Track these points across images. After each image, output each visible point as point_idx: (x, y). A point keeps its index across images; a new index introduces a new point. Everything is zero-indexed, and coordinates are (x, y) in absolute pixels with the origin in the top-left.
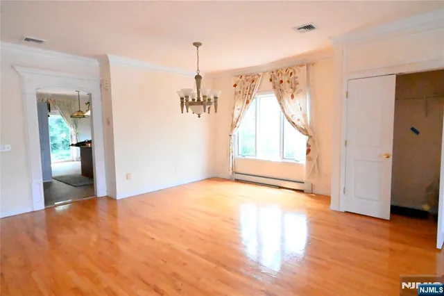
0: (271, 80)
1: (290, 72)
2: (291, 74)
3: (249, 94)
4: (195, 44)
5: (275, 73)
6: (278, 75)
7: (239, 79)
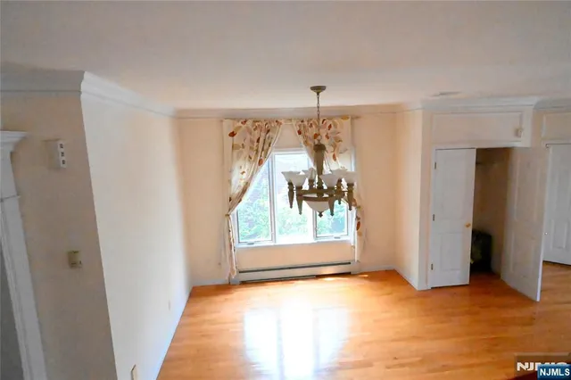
0: (300, 133)
1: (328, 125)
2: (330, 127)
3: (263, 150)
4: (314, 88)
5: (306, 123)
6: (311, 126)
7: (240, 124)
